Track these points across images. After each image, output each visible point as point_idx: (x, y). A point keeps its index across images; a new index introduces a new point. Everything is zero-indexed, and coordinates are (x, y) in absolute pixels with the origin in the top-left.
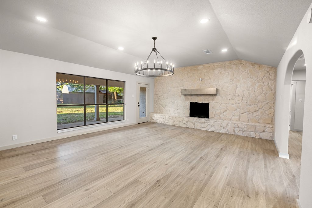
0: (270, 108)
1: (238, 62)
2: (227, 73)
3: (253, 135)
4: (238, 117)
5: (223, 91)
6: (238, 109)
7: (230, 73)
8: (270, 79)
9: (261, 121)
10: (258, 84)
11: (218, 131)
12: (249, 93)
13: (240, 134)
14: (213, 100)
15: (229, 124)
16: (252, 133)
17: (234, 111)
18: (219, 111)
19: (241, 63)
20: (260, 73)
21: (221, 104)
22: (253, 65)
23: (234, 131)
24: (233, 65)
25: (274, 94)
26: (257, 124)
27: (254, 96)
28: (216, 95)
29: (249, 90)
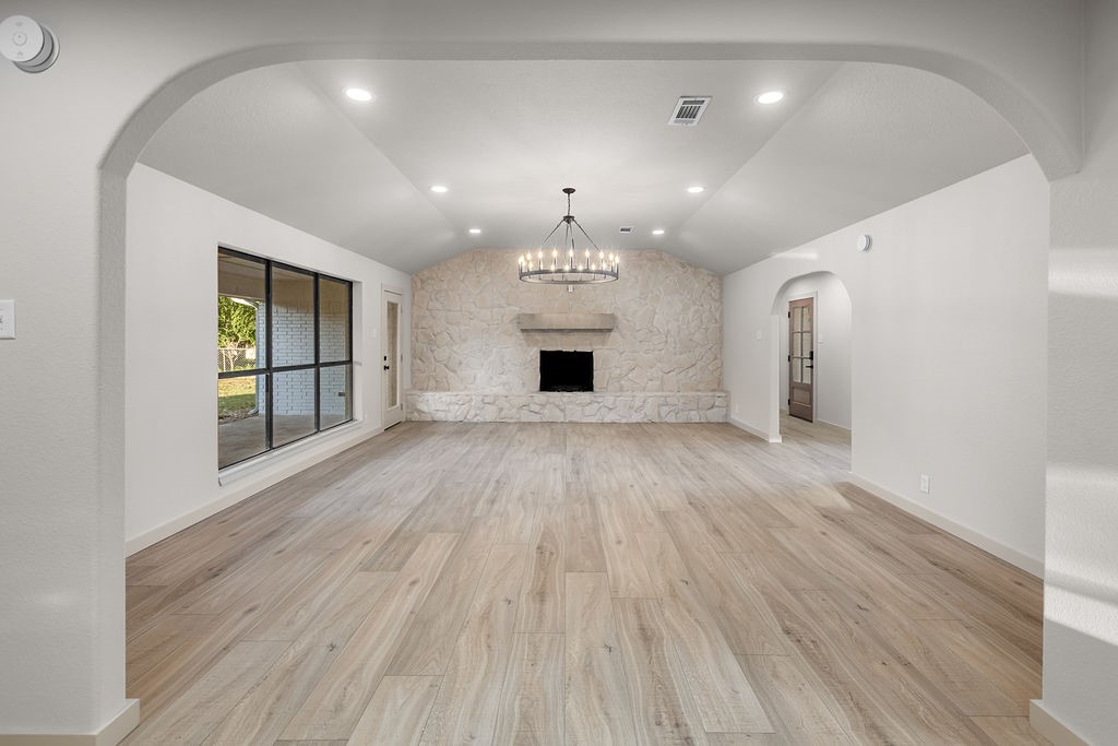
0: (715, 359)
1: (655, 254)
2: (633, 279)
3: (695, 417)
4: (658, 383)
5: (625, 322)
6: (660, 365)
7: (640, 278)
8: (713, 299)
9: (701, 387)
10: (693, 309)
11: (624, 421)
12: (679, 326)
13: (672, 419)
14: (603, 343)
15: (649, 400)
16: (693, 413)
17: (651, 367)
18: (618, 371)
19: (662, 259)
20: (697, 285)
21: (621, 354)
22: (683, 266)
23: (659, 414)
24: (645, 262)
25: (721, 330)
26: (699, 393)
27: (687, 332)
28: (610, 330)
29: (677, 320)
